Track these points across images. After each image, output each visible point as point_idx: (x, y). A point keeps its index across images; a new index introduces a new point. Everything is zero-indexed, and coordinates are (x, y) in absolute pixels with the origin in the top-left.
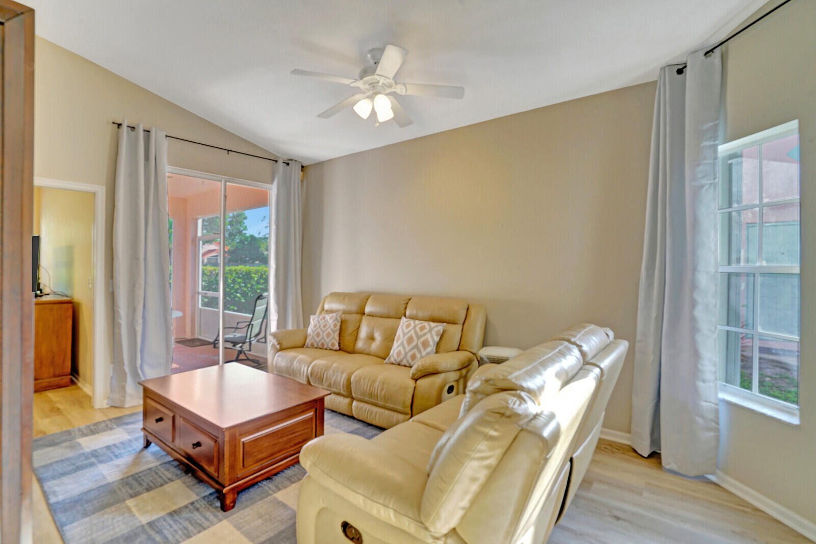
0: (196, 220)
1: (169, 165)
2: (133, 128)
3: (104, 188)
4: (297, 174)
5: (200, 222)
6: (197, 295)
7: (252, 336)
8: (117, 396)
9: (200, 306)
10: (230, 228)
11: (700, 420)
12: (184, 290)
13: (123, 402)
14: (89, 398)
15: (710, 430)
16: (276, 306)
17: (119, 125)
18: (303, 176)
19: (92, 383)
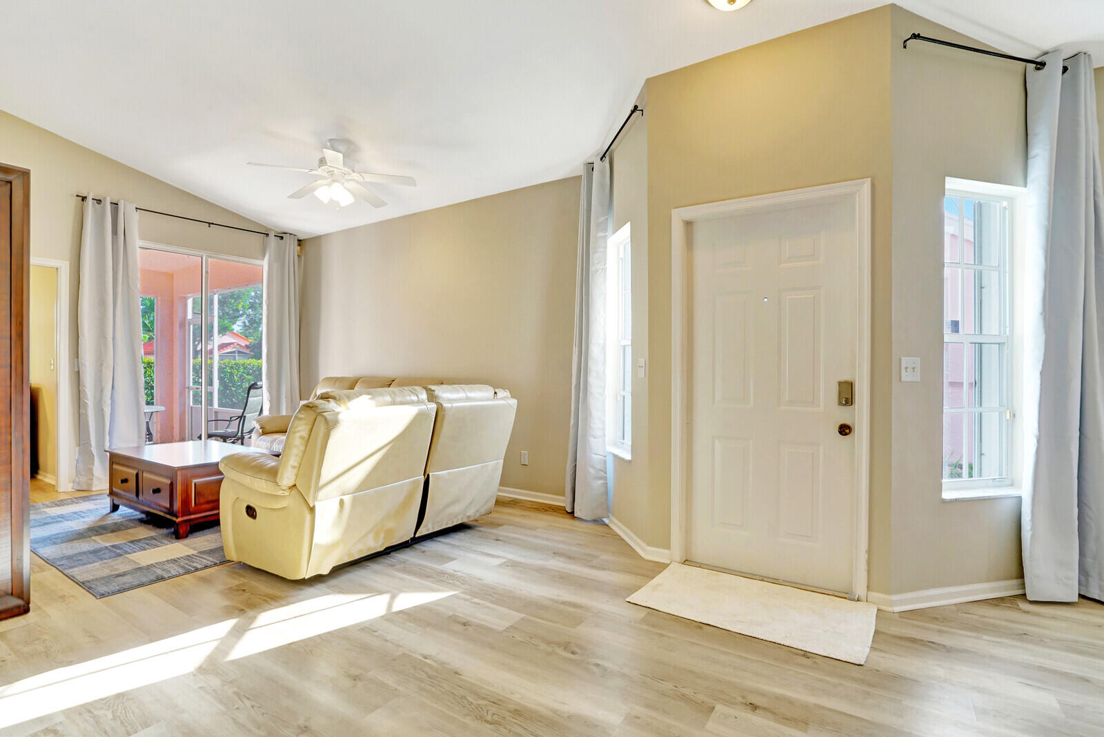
0: (185, 299)
1: (140, 239)
2: (99, 201)
3: (68, 263)
4: (293, 248)
5: (190, 302)
6: (187, 390)
7: (244, 432)
8: (83, 479)
9: (191, 404)
10: (251, 313)
11: (592, 471)
12: (171, 384)
13: (91, 485)
14: (53, 488)
15: (600, 478)
16: (268, 394)
17: (84, 199)
18: (301, 250)
19: (55, 473)
